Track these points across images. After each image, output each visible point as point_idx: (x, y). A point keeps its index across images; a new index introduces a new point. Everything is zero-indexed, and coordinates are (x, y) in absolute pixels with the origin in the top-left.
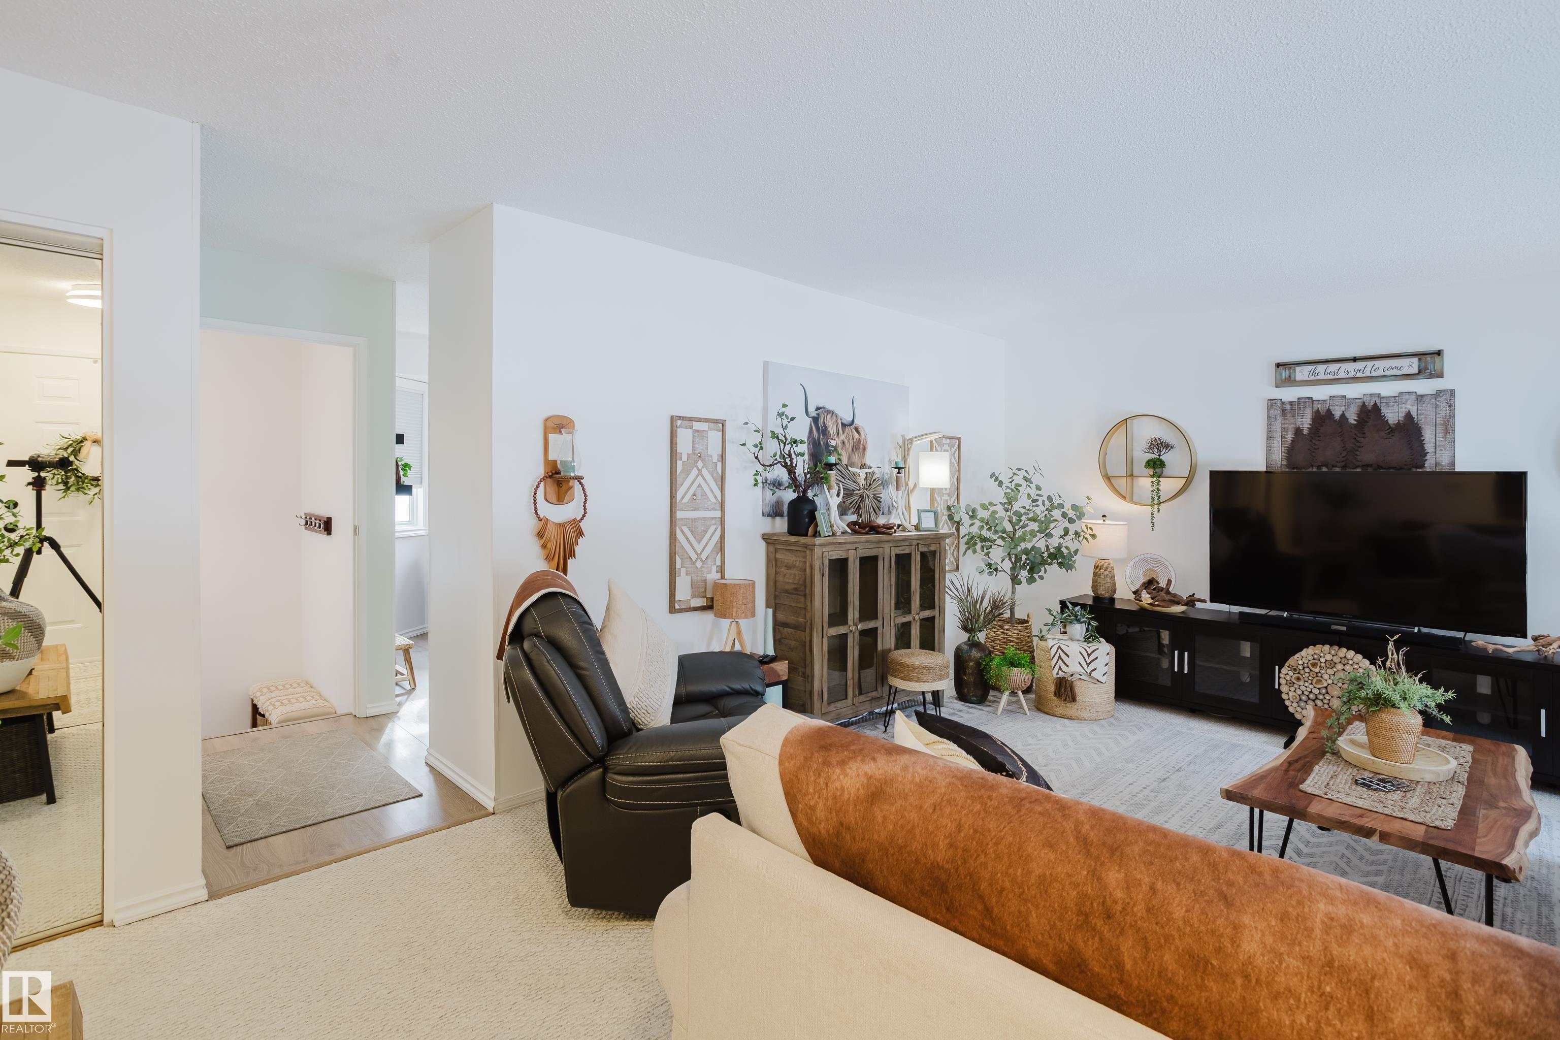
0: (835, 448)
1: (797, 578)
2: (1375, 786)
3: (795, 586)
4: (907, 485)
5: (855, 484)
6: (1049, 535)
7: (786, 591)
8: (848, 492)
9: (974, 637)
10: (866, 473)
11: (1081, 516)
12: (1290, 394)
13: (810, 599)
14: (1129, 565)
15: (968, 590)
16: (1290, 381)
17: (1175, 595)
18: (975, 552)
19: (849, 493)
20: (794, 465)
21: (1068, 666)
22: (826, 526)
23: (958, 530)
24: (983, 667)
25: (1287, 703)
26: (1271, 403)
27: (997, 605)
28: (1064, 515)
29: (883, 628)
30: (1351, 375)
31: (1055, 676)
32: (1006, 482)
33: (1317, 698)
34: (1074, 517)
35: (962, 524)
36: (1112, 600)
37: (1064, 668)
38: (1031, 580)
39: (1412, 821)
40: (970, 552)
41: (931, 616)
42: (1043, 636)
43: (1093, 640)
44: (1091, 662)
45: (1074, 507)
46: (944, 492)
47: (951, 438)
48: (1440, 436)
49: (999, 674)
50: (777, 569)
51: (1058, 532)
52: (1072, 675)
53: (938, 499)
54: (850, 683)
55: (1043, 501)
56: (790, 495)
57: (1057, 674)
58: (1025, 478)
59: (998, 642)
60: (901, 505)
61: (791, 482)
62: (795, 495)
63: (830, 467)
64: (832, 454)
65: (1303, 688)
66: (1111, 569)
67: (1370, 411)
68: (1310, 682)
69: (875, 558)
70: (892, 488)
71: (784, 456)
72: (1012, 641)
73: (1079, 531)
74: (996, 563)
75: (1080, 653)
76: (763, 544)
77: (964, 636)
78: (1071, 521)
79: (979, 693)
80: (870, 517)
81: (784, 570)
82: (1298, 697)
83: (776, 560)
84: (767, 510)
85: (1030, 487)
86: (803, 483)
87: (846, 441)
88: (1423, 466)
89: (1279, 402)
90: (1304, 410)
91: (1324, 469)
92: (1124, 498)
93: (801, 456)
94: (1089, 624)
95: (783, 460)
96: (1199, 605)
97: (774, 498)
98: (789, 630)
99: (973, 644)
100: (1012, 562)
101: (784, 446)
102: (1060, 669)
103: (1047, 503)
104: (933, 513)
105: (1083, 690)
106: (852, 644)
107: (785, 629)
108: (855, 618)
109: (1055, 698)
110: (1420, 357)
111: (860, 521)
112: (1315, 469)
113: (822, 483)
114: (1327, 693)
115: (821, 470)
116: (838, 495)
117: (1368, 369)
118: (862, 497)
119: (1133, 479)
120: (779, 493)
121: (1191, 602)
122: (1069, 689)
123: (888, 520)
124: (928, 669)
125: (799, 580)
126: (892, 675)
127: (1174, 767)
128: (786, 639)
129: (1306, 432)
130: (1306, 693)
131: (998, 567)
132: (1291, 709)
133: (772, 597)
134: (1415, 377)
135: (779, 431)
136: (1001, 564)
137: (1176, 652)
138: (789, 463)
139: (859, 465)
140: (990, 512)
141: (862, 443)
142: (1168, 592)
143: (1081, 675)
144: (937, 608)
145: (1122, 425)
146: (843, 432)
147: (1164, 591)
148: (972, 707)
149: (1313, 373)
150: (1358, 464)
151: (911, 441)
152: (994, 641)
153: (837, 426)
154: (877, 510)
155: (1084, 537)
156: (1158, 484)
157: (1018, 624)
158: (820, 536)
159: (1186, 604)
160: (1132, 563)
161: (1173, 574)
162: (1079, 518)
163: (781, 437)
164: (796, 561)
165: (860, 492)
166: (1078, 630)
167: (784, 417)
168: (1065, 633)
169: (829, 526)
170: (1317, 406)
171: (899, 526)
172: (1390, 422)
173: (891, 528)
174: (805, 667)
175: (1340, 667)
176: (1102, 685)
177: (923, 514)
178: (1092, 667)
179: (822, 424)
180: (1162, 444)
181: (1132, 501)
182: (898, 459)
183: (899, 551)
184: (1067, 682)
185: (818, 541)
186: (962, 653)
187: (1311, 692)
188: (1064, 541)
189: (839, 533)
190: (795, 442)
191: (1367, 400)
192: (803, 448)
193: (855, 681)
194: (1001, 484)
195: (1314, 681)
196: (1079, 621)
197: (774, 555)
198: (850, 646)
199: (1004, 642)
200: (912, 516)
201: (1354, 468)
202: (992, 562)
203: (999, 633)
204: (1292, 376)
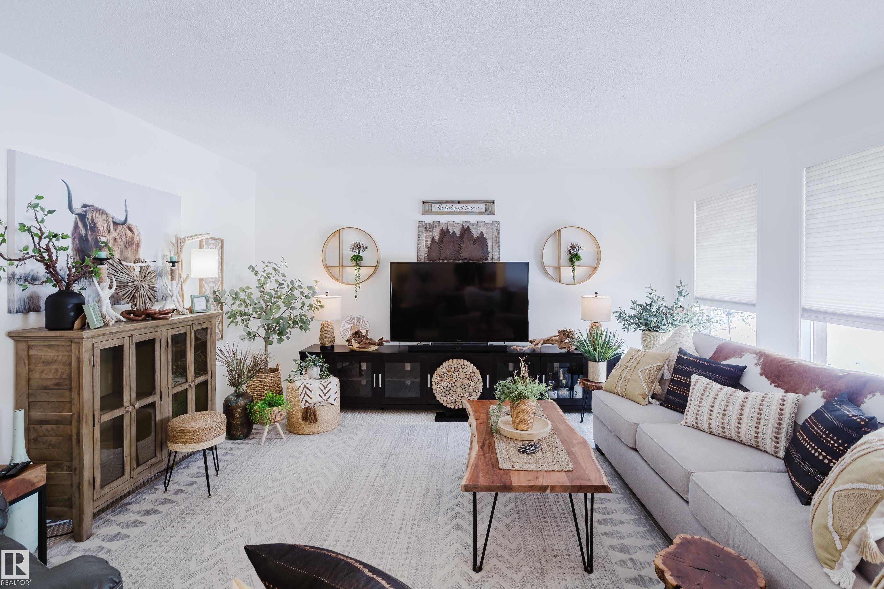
0: (106, 244)
1: (60, 372)
2: (529, 451)
3: (57, 381)
4: (180, 276)
5: (129, 277)
6: (293, 308)
7: (46, 388)
8: (121, 284)
9: (240, 389)
10: (141, 267)
11: (314, 294)
12: (429, 219)
13: (76, 392)
14: (343, 323)
15: (234, 354)
16: (428, 212)
17: (371, 340)
18: (237, 324)
19: (122, 286)
20: (54, 259)
21: (311, 399)
22: (97, 318)
23: (222, 309)
24: (248, 411)
25: (436, 395)
26: (420, 223)
27: (256, 363)
28: (302, 293)
29: (161, 400)
30: (457, 210)
31: (303, 407)
32: (260, 270)
33: (450, 390)
34: (310, 295)
35: (226, 304)
36: (333, 347)
37: (309, 400)
38: (280, 340)
39: (557, 471)
40: (233, 324)
41: (205, 380)
42: (291, 380)
43: (326, 377)
44: (327, 393)
45: (310, 288)
46: (211, 280)
47: (216, 239)
48: (494, 244)
49: (262, 414)
50: (32, 366)
51: (297, 305)
52: (314, 404)
53: (206, 286)
54: (127, 459)
55: (288, 284)
56: (50, 290)
57: (305, 405)
58: (274, 269)
59: (257, 388)
60: (176, 292)
61: (50, 277)
62: (56, 290)
63: (101, 261)
64: (103, 249)
65: (444, 385)
66: (332, 327)
67: (465, 230)
68: (447, 381)
69: (152, 342)
70: (166, 280)
71: (40, 251)
72: (267, 386)
73: (312, 304)
74: (254, 331)
75: (319, 387)
76: (11, 343)
77: (232, 390)
78: (307, 297)
79: (245, 430)
80: (145, 305)
81: (41, 367)
82: (441, 390)
83: (29, 357)
84: (16, 306)
85: (278, 275)
86: (66, 277)
87: (118, 238)
88: (487, 259)
89: (424, 223)
90: (436, 228)
91: (445, 261)
92: (338, 280)
93: (64, 250)
94: (323, 366)
95: (37, 255)
96: (385, 344)
97: (27, 294)
98: (49, 427)
99: (239, 395)
100: (265, 329)
101: (40, 240)
102: (306, 401)
103: (290, 286)
104: (204, 298)
105: (321, 413)
106: (129, 423)
107: (43, 426)
108: (132, 398)
109: (302, 422)
110: (486, 203)
111: (135, 310)
112: (441, 261)
113: (91, 277)
114: (455, 386)
115: (90, 264)
116: (110, 287)
117: (465, 208)
118: (136, 288)
119: (343, 268)
120: (32, 288)
121: (381, 343)
122: (313, 414)
123: (163, 307)
124: (208, 429)
125: (62, 374)
126: (172, 442)
127: (387, 454)
128: (45, 436)
129: (437, 240)
130: (445, 388)
131: (256, 334)
132: (438, 398)
133: (25, 396)
134: (483, 213)
135: (31, 223)
136: (257, 331)
137: (375, 375)
138: (47, 258)
139: (133, 260)
140: (247, 293)
141: (135, 240)
142: (367, 339)
143: (320, 403)
144: (209, 373)
145: (336, 233)
146: (115, 230)
147: (365, 337)
148: (240, 443)
149: (440, 208)
150: (461, 258)
151: (184, 240)
152: (253, 388)
153: (108, 224)
154: (153, 298)
155: (315, 308)
156: (359, 270)
157: (271, 372)
158: (89, 327)
159: (379, 345)
160: (344, 322)
161: (368, 326)
162: (313, 295)
163: (34, 230)
164: (58, 356)
165: (135, 283)
166: (315, 371)
167: (38, 209)
168: (307, 374)
169: (100, 318)
170: (442, 226)
171: (174, 310)
172: (474, 236)
173: (167, 314)
174: (72, 461)
175: (461, 370)
176: (334, 406)
177: (196, 300)
178: (327, 396)
179: (90, 221)
180: (360, 246)
181: (342, 282)
182: (171, 254)
183: (175, 332)
184: (311, 410)
185: (86, 334)
186: (231, 403)
187: (447, 387)
188: (303, 311)
189: (112, 322)
190: (55, 236)
191: (464, 224)
192: (68, 242)
193: (132, 456)
194: (256, 273)
195: (449, 380)
196: (316, 365)
197: (26, 352)
198: (127, 426)
199: (262, 388)
200: (185, 301)
201: (459, 261)
202: (251, 331)
203: (257, 381)
204: (430, 209)
